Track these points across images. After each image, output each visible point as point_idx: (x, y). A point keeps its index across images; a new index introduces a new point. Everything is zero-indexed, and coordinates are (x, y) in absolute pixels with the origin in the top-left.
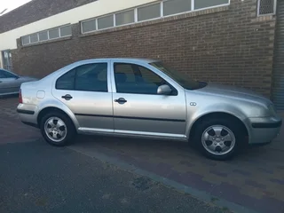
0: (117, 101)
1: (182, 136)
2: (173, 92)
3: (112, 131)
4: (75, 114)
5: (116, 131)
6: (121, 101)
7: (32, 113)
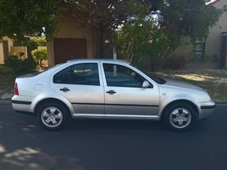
0: (108, 92)
1: (156, 116)
2: (151, 86)
3: (103, 115)
4: (72, 103)
5: (106, 115)
6: (112, 92)
7: (30, 103)
